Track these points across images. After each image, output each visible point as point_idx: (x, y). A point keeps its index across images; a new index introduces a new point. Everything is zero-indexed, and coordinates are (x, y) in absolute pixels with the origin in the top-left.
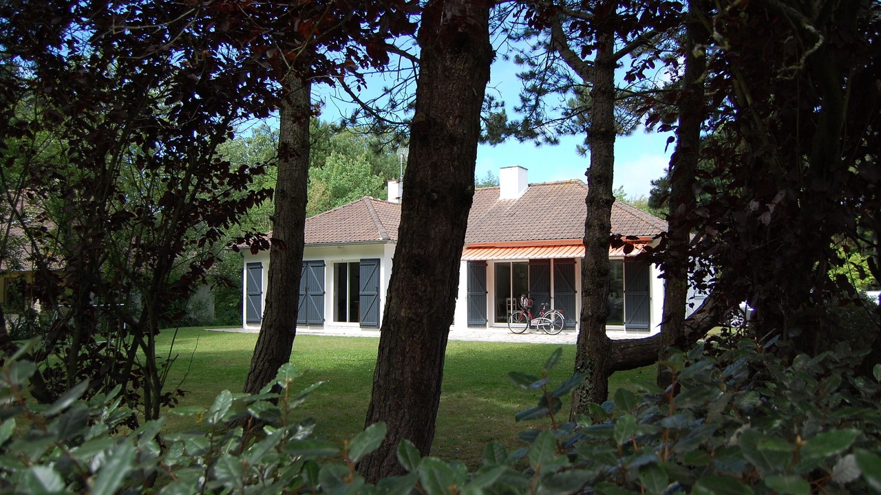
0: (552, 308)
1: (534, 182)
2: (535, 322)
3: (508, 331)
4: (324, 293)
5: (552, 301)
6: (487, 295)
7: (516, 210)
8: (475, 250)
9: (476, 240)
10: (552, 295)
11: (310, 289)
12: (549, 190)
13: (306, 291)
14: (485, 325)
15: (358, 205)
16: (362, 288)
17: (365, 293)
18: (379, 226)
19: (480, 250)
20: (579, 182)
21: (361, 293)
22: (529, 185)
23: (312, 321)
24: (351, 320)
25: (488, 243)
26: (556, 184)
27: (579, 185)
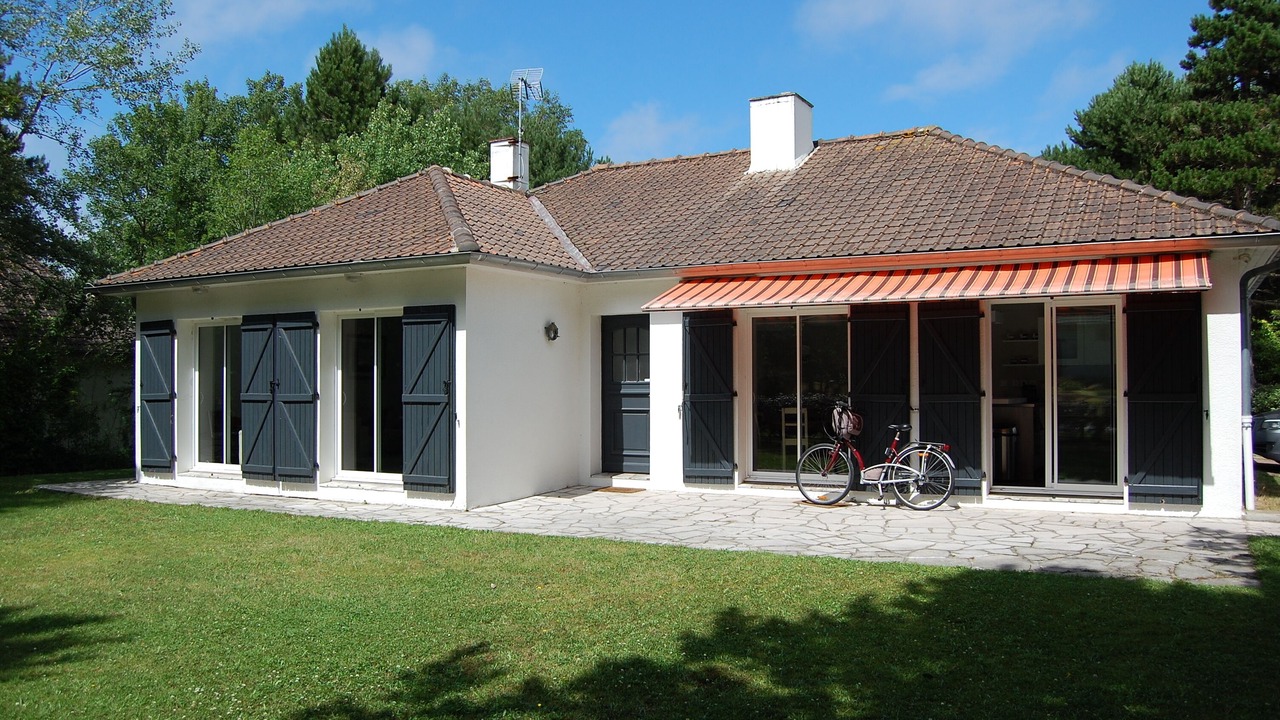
0: (915, 435)
1: (826, 138)
2: (870, 474)
3: (795, 494)
4: (316, 396)
5: (915, 419)
6: (736, 400)
7: (795, 193)
8: (703, 286)
9: (706, 258)
10: (915, 400)
11: (282, 387)
12: (868, 150)
13: (273, 391)
14: (728, 479)
15: (413, 184)
16: (407, 383)
17: (417, 396)
18: (454, 220)
19: (718, 285)
20: (938, 132)
21: (406, 397)
22: (816, 144)
23: (289, 469)
24: (386, 468)
25: (740, 266)
26: (881, 138)
27: (939, 137)
